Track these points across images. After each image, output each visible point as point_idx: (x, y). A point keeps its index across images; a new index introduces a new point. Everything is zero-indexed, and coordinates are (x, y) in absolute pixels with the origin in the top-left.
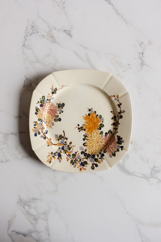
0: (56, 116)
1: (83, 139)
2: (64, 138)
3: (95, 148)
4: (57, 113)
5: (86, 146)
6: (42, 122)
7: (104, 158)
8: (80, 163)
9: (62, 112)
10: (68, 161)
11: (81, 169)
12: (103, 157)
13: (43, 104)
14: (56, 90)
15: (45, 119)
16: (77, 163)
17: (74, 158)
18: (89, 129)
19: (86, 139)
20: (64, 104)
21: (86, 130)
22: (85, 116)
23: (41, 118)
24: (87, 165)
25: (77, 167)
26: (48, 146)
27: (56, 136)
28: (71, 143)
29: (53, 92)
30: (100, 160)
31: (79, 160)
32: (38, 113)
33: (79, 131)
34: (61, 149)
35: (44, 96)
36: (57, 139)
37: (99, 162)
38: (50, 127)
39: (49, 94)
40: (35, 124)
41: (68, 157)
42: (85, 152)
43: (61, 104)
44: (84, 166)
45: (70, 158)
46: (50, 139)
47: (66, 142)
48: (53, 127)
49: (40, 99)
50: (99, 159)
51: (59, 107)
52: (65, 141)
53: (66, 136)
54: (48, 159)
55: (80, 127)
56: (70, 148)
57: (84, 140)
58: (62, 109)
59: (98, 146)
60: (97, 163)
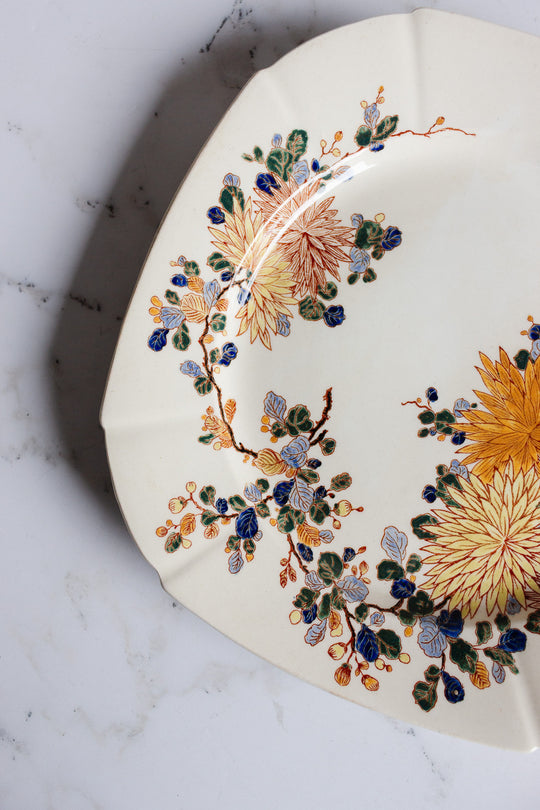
0: (318, 287)
1: (429, 488)
2: (313, 432)
3: (475, 577)
4: (335, 274)
5: (426, 536)
6: (224, 284)
7: (517, 664)
8: (358, 628)
9: (370, 276)
10: (283, 582)
11: (346, 669)
12: (515, 655)
13: (278, 180)
14: (388, 127)
15: (252, 279)
16: (335, 623)
17: (328, 582)
18: (489, 444)
19: (442, 496)
20: (397, 232)
21: (467, 442)
22: (495, 356)
23: (231, 260)
24: (394, 663)
25: (324, 645)
26: (202, 439)
27: (274, 402)
28: (342, 482)
29: (368, 134)
30: (487, 662)
31: (352, 607)
32: (228, 216)
33: (424, 433)
34: (270, 493)
35: (303, 134)
36: (273, 421)
37: (480, 680)
38: (263, 334)
39: (339, 135)
40: (180, 271)
41: (294, 563)
42: (408, 576)
43: (384, 226)
44: (371, 656)
45: (304, 568)
46: (233, 404)
47: (319, 464)
48: (277, 340)
49: (277, 138)
50: (482, 657)
51: (361, 241)
52: (315, 452)
53: (332, 428)
54: (169, 522)
55: (436, 407)
56: (326, 510)
57: (430, 495)
58: (373, 260)
59: (499, 569)
60: (464, 678)
